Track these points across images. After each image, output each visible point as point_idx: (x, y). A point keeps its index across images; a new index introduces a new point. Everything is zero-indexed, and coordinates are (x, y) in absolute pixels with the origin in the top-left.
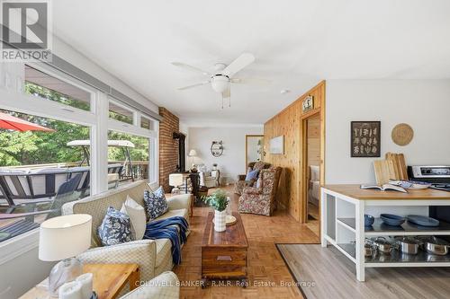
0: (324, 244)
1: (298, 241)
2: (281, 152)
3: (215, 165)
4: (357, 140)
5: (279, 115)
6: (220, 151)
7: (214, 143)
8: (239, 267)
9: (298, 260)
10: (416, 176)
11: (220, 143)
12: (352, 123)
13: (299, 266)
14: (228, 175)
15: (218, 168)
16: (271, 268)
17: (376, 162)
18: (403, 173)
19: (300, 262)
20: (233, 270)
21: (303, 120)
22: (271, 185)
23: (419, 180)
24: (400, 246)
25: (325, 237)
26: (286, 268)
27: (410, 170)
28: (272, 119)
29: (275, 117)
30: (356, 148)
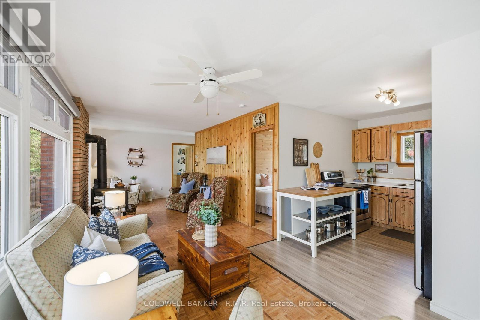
0: (279, 239)
1: (260, 242)
2: (225, 161)
3: (134, 178)
4: (296, 153)
5: (220, 126)
6: (140, 161)
7: (131, 150)
8: (243, 275)
9: (270, 257)
10: (326, 179)
11: (141, 151)
12: (294, 139)
13: (273, 260)
14: (152, 189)
15: (137, 181)
16: (256, 269)
17: (307, 169)
18: (319, 177)
19: (273, 257)
20: (239, 279)
21: (252, 134)
22: (223, 195)
23: (328, 181)
24: (326, 227)
25: (280, 233)
26: (266, 265)
27: (322, 174)
28: (209, 129)
29: (214, 127)
30: (296, 159)
